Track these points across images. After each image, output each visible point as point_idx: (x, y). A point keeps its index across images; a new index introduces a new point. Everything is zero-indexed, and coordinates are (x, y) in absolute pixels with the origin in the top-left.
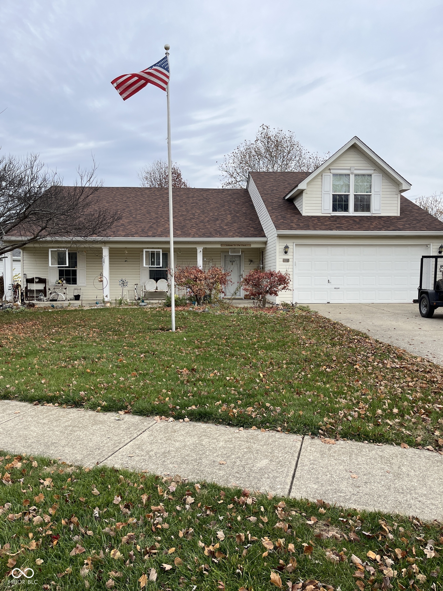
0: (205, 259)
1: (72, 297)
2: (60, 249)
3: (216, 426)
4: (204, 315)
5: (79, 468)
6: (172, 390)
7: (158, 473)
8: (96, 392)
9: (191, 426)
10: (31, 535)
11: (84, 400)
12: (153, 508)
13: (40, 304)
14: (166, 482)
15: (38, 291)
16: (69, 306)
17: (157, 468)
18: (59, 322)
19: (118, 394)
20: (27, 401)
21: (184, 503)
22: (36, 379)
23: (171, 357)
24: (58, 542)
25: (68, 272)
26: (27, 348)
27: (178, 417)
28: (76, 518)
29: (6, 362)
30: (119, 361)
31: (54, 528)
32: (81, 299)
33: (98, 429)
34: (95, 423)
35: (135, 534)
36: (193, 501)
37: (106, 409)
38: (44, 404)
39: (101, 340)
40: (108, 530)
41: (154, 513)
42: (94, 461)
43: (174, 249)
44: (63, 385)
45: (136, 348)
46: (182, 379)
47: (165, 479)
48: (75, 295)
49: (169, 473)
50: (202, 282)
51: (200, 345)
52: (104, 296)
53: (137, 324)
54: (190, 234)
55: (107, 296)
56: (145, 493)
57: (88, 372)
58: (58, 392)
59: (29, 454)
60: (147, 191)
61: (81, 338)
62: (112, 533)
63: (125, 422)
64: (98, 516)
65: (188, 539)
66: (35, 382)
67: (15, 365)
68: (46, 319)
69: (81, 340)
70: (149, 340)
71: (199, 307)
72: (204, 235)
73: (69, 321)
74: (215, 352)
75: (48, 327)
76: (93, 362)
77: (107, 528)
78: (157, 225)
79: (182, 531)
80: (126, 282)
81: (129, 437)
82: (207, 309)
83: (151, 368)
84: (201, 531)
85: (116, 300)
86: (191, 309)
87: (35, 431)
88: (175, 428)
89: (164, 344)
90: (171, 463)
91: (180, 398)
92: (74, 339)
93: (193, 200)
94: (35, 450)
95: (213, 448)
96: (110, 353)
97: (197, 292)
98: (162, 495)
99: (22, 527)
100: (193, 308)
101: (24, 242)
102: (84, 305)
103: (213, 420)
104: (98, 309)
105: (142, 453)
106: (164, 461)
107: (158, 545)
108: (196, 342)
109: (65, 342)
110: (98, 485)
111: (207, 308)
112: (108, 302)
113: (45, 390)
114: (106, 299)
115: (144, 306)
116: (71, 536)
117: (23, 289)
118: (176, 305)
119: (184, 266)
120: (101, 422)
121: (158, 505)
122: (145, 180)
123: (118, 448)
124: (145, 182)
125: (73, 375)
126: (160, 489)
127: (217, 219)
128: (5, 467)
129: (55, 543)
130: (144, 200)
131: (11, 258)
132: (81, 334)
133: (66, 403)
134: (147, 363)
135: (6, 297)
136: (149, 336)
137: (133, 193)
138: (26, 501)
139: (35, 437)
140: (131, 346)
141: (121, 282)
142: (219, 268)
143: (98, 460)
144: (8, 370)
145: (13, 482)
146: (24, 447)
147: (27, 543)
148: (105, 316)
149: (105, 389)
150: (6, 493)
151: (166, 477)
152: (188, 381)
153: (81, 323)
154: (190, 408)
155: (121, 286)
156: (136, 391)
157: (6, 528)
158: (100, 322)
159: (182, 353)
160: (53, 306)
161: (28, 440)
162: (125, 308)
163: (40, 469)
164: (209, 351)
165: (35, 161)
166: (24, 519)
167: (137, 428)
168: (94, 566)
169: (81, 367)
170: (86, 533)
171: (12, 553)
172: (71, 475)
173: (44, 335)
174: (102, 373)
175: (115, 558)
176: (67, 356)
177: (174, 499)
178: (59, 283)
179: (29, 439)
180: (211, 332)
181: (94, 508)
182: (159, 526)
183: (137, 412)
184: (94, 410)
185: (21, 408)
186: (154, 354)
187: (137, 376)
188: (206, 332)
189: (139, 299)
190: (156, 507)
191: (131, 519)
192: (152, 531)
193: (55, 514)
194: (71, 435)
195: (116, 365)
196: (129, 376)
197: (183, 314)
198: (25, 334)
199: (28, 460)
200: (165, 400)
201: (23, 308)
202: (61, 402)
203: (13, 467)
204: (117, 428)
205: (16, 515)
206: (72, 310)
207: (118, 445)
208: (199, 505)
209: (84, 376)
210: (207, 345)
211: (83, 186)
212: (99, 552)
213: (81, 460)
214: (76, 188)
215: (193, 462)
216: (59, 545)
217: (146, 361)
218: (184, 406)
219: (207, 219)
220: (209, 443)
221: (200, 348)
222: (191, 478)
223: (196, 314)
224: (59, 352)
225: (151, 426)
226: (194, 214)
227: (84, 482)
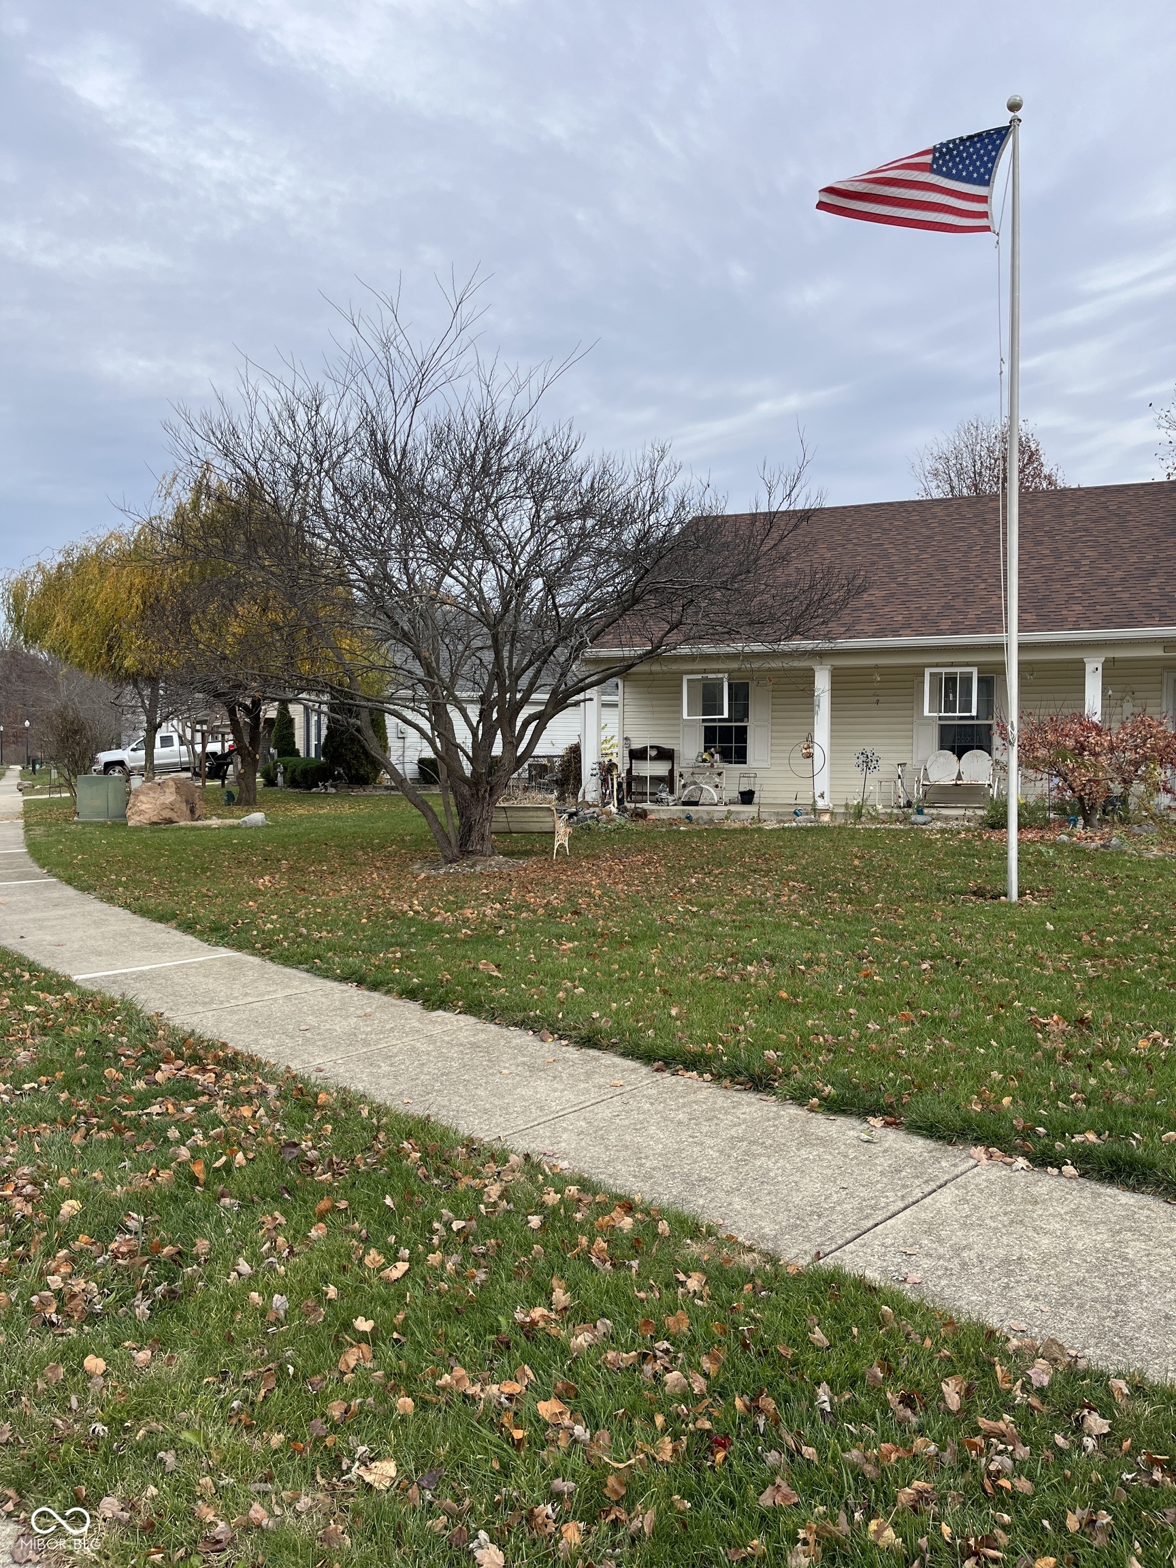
0: (1110, 692)
1: (735, 795)
2: (710, 676)
3: (1168, 1206)
4: (1107, 857)
5: (772, 1258)
6: (1019, 1076)
7: (993, 1322)
8: (805, 1057)
9: (1087, 1194)
10: (659, 1420)
11: (775, 1074)
12: (984, 1423)
13: (658, 811)
14: (1018, 1352)
15: (657, 780)
16: (727, 818)
17: (988, 1304)
18: (704, 860)
19: (865, 1068)
20: (637, 1058)
21: (1078, 1428)
22: (657, 1004)
23: (1012, 979)
24: (726, 1458)
25: (725, 734)
26: (633, 922)
27: (1043, 1160)
28: (770, 1399)
29: (589, 955)
30: (861, 975)
31: (716, 1414)
32: (756, 800)
33: (815, 1160)
34: (807, 1140)
35: (933, 1489)
36: (1106, 1430)
37: (834, 1107)
38: (678, 1071)
39: (811, 914)
40: (857, 1457)
41: (987, 1437)
42: (807, 1246)
43: (1019, 663)
44: (721, 1026)
45: (908, 943)
46: (1048, 1045)
47: (1015, 1342)
48: (742, 790)
49: (1023, 1326)
50: (1102, 759)
51: (1098, 948)
52: (816, 796)
53: (905, 876)
54: (1064, 620)
55: (822, 796)
56: (955, 1373)
57: (781, 999)
58: (709, 1045)
59: (648, 1198)
60: (937, 510)
61: (760, 904)
62: (868, 1468)
63: (885, 1151)
64: (829, 1410)
65: (1095, 1544)
66: (655, 1012)
67: (609, 963)
68: (673, 851)
69: (761, 911)
70: (942, 921)
71: (1090, 834)
72: (1108, 623)
73: (730, 858)
74: (1148, 972)
75: (680, 871)
76: (793, 972)
77: (855, 1452)
78: (965, 600)
79: (1074, 1513)
80: (873, 759)
81: (899, 1194)
82: (1114, 841)
83: (954, 1004)
84: (1133, 1528)
85: (846, 806)
86: (1065, 838)
87: (658, 1141)
88: (1035, 1190)
89: (989, 937)
90: (1028, 1296)
91: (1046, 1102)
92: (743, 905)
93: (1075, 523)
94: (661, 1190)
95: (1163, 1273)
96: (837, 952)
97: (1083, 790)
98: (1009, 1391)
99: (638, 1391)
100: (1070, 835)
101: (630, 662)
102: (763, 816)
103: (1158, 1187)
104: (799, 829)
105: (941, 1251)
106: (1007, 1287)
107: (1003, 1539)
108: (1086, 938)
109: (721, 912)
110: (825, 1318)
111: (1116, 836)
112: (826, 811)
113: (680, 1034)
114: (821, 804)
115: (924, 824)
116: (760, 1448)
117: (623, 775)
118: (1021, 827)
119: (1044, 713)
120: (823, 1142)
121: (999, 1418)
122: (930, 477)
123: (870, 1223)
124: (930, 484)
125: (744, 1002)
126: (1002, 1371)
127: (1153, 573)
128: (596, 1223)
129: (720, 1456)
130: (928, 533)
131: (599, 699)
132: (758, 894)
133: (731, 1075)
134: (942, 989)
135: (584, 793)
136: (942, 910)
137: (898, 516)
138: (647, 1323)
139: (660, 1155)
140: (891, 937)
141: (862, 758)
142: (1155, 717)
143: (818, 1245)
144: (594, 973)
145: (613, 1265)
146: (635, 1176)
147: (650, 1439)
148: (818, 849)
149: (829, 1050)
150: (601, 1293)
151: (1019, 1340)
152: (1067, 1056)
153: (758, 864)
154: (1078, 1138)
155: (860, 769)
156: (916, 1065)
157: (599, 1385)
158: (807, 863)
159: (1042, 967)
160: (689, 818)
161: (644, 1161)
162: (870, 829)
163: (676, 1245)
164: (1130, 970)
165: (662, 458)
166: (642, 1370)
167: (922, 1174)
168: (824, 1551)
169: (762, 982)
170: (799, 1452)
171: (616, 1460)
172: (753, 1275)
173: (671, 890)
174: (818, 1004)
175: (880, 1543)
176: (728, 950)
177: (1045, 1409)
178: (704, 761)
179: (646, 1157)
180: (1134, 911)
181: (818, 1384)
182: (1004, 1483)
183: (920, 1128)
184: (801, 1105)
185: (626, 1074)
186: (958, 964)
187: (913, 1024)
188: (1115, 909)
189: (909, 804)
190: (992, 1423)
191: (919, 1441)
192: (984, 1491)
193: (718, 1376)
194: (746, 1164)
195: (856, 987)
196: (891, 1020)
197: (1040, 853)
198: (628, 885)
199: (648, 1214)
200: (999, 1102)
201: (623, 822)
202: (719, 1073)
203: (613, 1226)
204: (865, 1163)
205: (625, 1355)
206: (735, 830)
207: (871, 1215)
208: (1126, 1444)
209: (772, 1009)
210: (1121, 950)
211: (774, 509)
212: (837, 1516)
213: (775, 1237)
214: (754, 516)
215: (1098, 1306)
216: (730, 1465)
217: (938, 982)
218: (1061, 1130)
219: (1119, 574)
220: (1148, 1255)
221: (1098, 956)
222: (1094, 1355)
223: (1079, 853)
224: (709, 938)
225: (962, 1174)
226: (1077, 564)
227: (787, 1301)
